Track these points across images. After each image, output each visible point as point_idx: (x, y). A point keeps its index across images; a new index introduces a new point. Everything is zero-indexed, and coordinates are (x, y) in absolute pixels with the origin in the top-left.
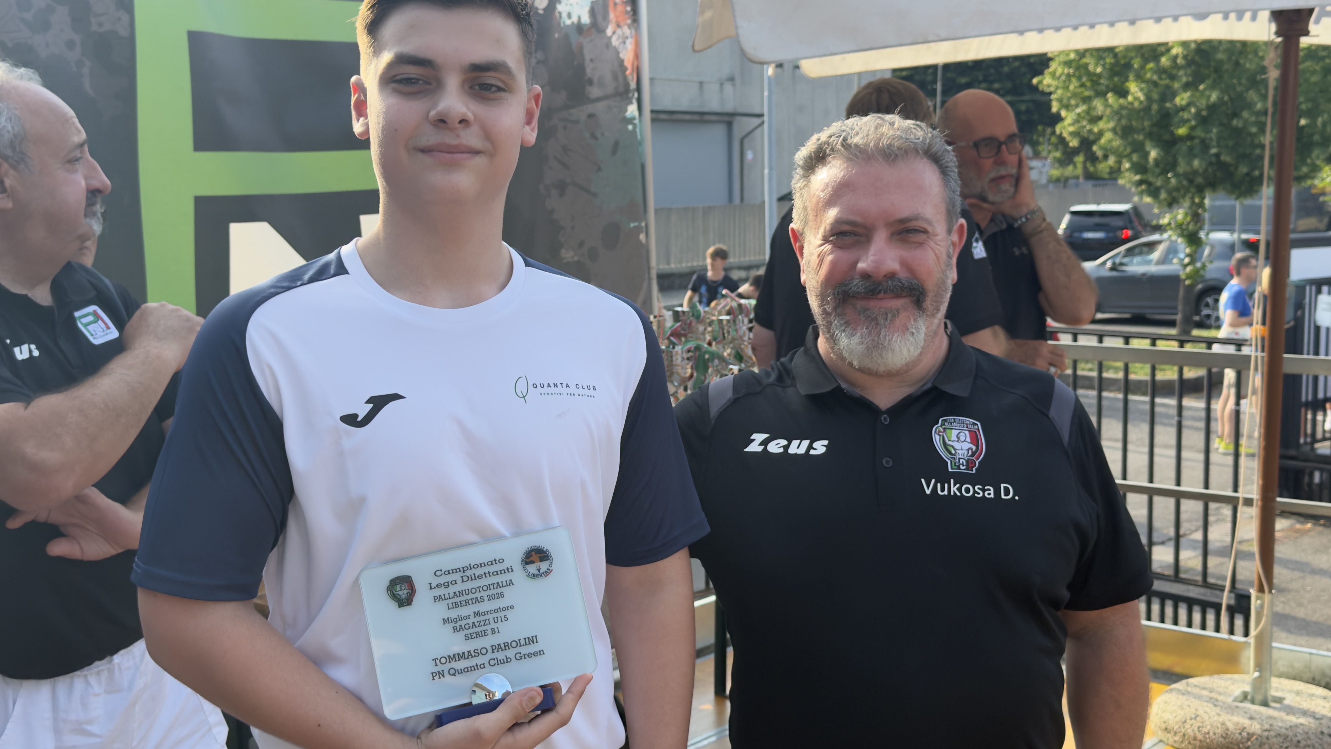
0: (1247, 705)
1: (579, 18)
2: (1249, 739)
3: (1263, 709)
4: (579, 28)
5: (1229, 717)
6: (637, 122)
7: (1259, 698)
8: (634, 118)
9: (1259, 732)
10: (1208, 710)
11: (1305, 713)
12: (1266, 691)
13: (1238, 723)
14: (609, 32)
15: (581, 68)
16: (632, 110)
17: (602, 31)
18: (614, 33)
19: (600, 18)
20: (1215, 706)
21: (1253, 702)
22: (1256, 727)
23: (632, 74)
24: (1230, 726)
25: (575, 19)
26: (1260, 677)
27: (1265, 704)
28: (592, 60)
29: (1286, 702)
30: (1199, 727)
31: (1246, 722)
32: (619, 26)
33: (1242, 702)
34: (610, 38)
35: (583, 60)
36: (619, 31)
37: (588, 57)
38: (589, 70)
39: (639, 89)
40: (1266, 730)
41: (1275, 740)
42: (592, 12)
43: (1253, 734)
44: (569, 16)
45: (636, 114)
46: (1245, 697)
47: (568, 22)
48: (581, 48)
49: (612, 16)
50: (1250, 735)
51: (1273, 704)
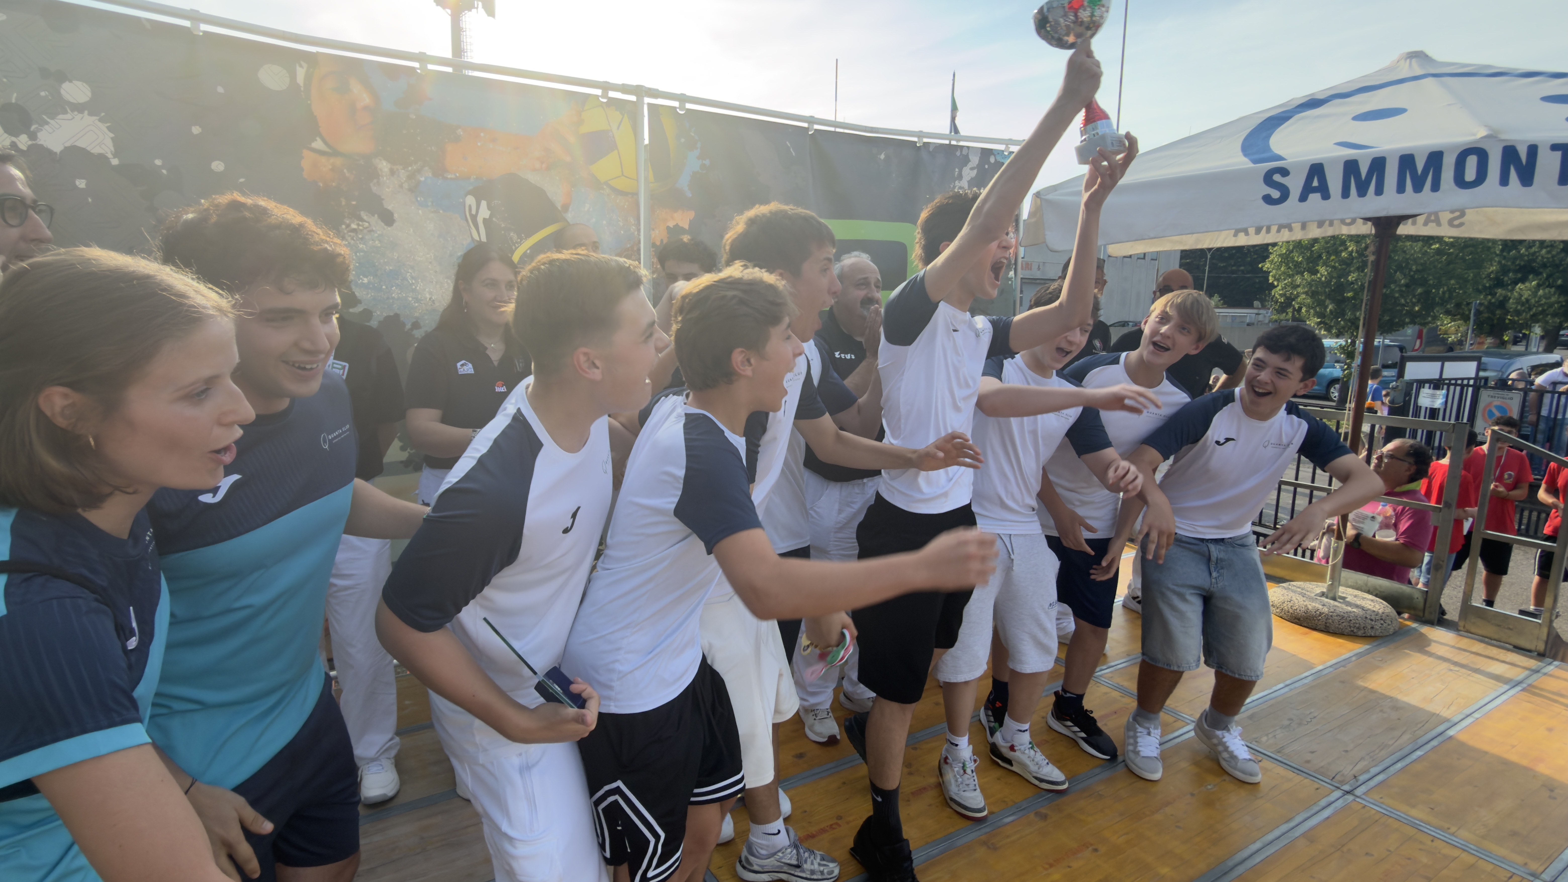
0: (1324, 599)
2: (1320, 615)
3: (1332, 602)
5: (1310, 603)
6: (1013, 280)
7: (1331, 595)
8: (1012, 278)
9: (1327, 612)
10: (1298, 598)
11: (1357, 606)
12: (1335, 593)
13: (1315, 607)
16: (1012, 274)
20: (1303, 597)
21: (1327, 598)
22: (1325, 610)
23: (1012, 256)
24: (1310, 607)
26: (1332, 584)
27: (1334, 599)
29: (1347, 600)
30: (1291, 606)
31: (1320, 607)
33: (1321, 597)
39: (1016, 264)
40: (1331, 612)
41: (1336, 618)
43: (1323, 613)
45: (1013, 276)
46: (1323, 594)
50: (1321, 614)
51: (1339, 600)
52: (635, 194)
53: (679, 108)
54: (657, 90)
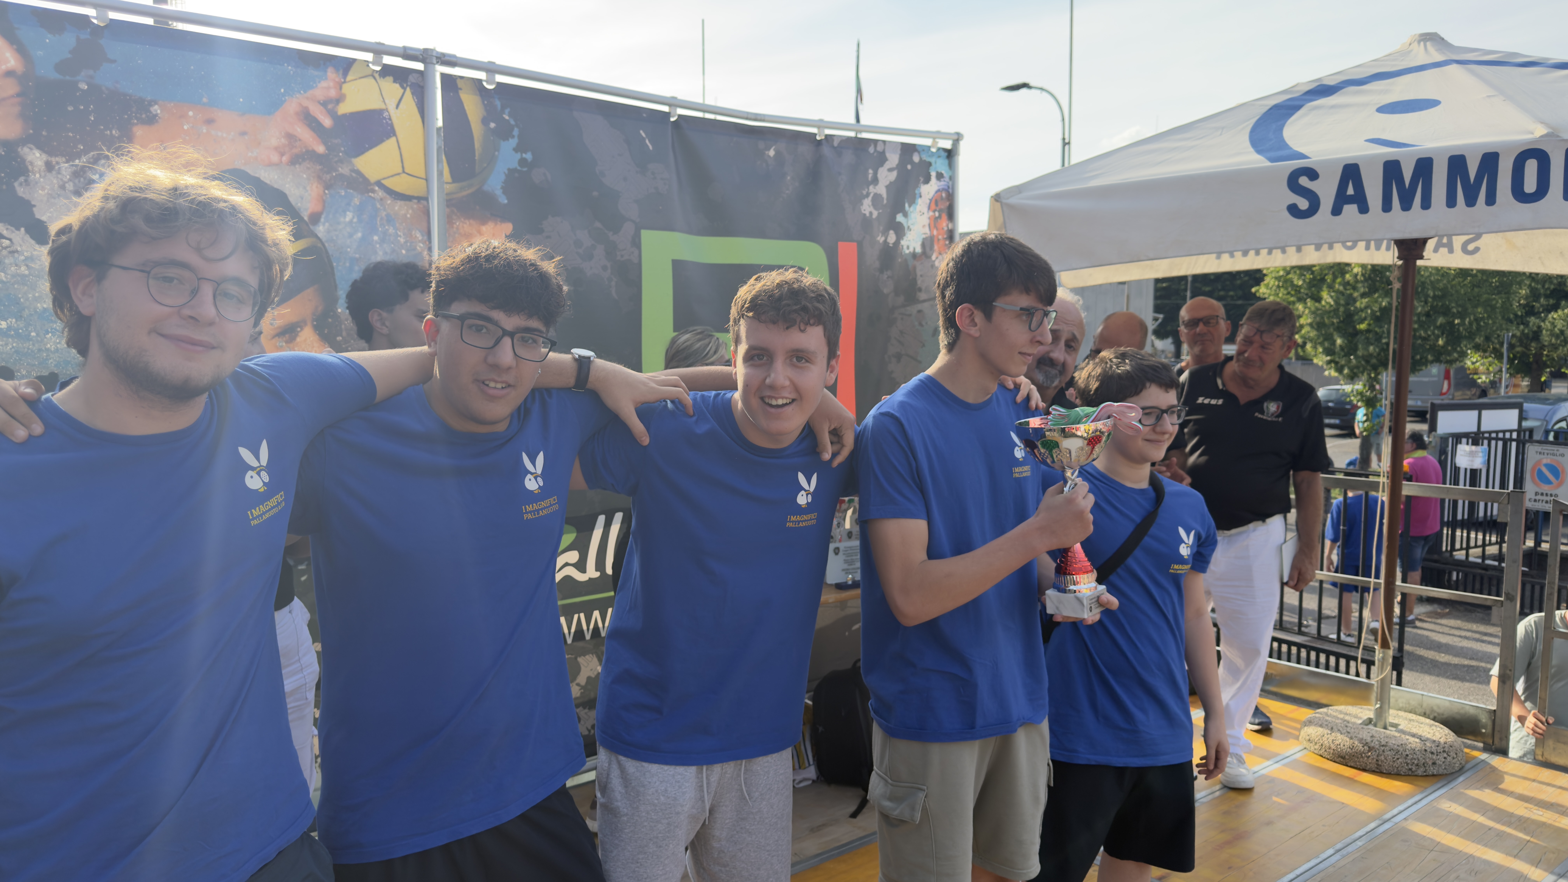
0: (1372, 727)
1: (914, 249)
2: (1369, 751)
3: (1382, 731)
4: (914, 255)
5: (1355, 734)
7: (1380, 722)
9: (1377, 746)
11: (1413, 735)
12: (1386, 718)
13: (1363, 739)
14: (934, 257)
15: (914, 281)
17: (929, 257)
18: (937, 258)
19: (928, 249)
21: (1375, 725)
22: (1375, 743)
24: (1355, 740)
25: (911, 250)
26: (1381, 708)
27: (1384, 727)
28: (921, 276)
29: (1400, 727)
30: (1332, 740)
31: (1369, 739)
32: (940, 254)
33: (1368, 724)
34: (934, 261)
35: (916, 275)
36: (940, 257)
37: (919, 273)
38: (919, 282)
40: (1382, 745)
41: (1389, 754)
42: (923, 245)
43: (1372, 748)
44: (908, 248)
46: (1369, 721)
47: (907, 252)
48: (915, 268)
49: (936, 247)
50: (1370, 748)
51: (1390, 728)
52: (423, 199)
53: (487, 82)
54: (454, 56)
